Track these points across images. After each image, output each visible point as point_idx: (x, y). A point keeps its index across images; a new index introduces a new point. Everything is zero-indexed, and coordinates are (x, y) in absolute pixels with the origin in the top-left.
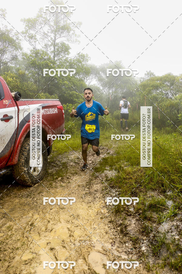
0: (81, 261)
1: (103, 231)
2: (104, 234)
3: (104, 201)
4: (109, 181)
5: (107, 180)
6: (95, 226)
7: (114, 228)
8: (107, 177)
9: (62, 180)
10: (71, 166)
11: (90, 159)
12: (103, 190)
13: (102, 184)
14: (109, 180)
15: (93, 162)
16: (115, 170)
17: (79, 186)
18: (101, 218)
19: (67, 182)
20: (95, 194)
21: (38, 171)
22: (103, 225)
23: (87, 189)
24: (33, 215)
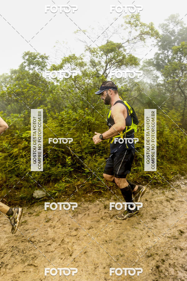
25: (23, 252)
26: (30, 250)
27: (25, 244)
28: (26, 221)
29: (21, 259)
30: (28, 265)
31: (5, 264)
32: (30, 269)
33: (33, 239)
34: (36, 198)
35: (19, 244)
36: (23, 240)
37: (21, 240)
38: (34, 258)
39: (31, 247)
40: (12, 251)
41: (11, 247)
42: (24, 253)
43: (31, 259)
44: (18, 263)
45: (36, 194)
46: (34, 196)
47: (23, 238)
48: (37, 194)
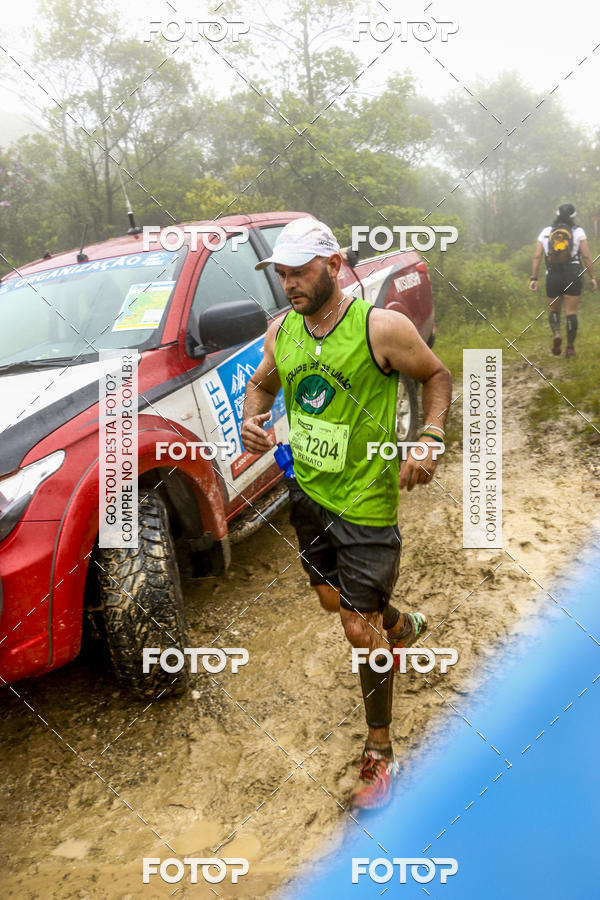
3: (588, 469)
4: (584, 434)
5: (577, 433)
8: (575, 427)
12: (576, 451)
13: (569, 440)
14: (581, 432)
16: (587, 411)
20: (562, 460)
21: (404, 430)
23: (537, 455)
24: (445, 509)
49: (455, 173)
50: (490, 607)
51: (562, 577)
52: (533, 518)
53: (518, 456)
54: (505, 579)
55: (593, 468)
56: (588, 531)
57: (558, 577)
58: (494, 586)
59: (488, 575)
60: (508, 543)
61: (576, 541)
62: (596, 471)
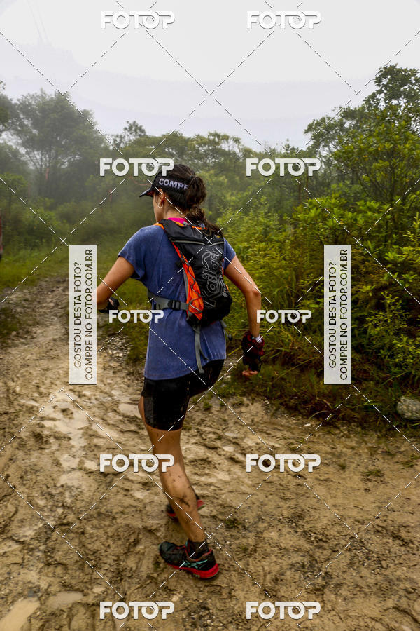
0: (110, 414)
1: (123, 385)
2: (127, 387)
4: (103, 329)
6: (109, 381)
7: (137, 380)
9: (18, 336)
10: (21, 313)
11: (50, 300)
14: (102, 327)
15: (57, 305)
17: (55, 340)
18: (114, 372)
19: (30, 337)
22: (118, 379)
24: (5, 383)
25: (379, 562)
26: (397, 562)
27: (385, 540)
28: (379, 471)
29: (376, 584)
30: (397, 608)
31: (334, 581)
32: (402, 623)
33: (403, 533)
34: (406, 417)
35: (368, 537)
36: (380, 529)
37: (374, 527)
38: (410, 593)
39: (400, 556)
40: (349, 550)
41: (348, 537)
42: (382, 567)
43: (402, 593)
44: (367, 590)
45: (405, 407)
46: (400, 412)
47: (378, 522)
48: (407, 406)
49: (22, 150)
50: (41, 464)
51: (93, 435)
52: (71, 390)
53: (59, 343)
54: (52, 440)
55: (110, 352)
56: (110, 399)
57: (91, 436)
58: (43, 446)
59: (38, 437)
60: (53, 410)
61: (102, 406)
62: (113, 354)
